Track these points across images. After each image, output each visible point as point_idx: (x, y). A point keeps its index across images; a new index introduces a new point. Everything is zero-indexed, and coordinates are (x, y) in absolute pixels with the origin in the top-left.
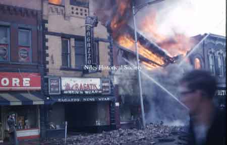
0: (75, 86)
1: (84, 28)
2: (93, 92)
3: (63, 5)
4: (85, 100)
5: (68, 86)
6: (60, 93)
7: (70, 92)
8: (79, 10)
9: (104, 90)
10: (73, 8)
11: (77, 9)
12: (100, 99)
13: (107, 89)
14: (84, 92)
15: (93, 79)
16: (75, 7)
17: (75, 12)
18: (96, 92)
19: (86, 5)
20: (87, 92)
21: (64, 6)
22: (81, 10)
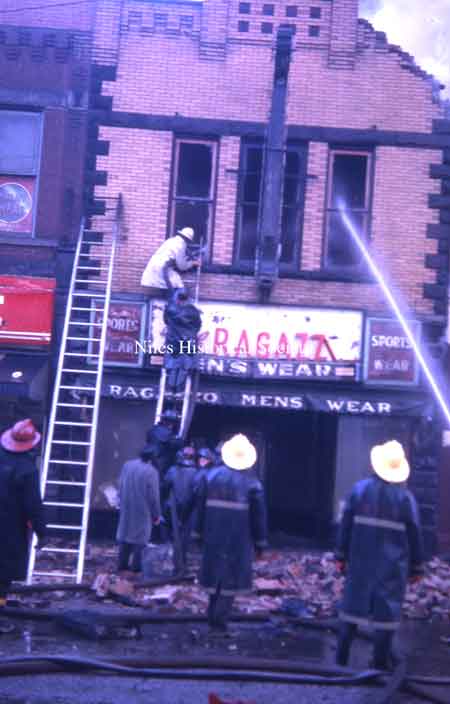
2: (303, 368)
4: (248, 399)
6: (140, 362)
9: (377, 365)
10: (246, 8)
11: (269, 10)
12: (335, 406)
13: (401, 366)
17: (257, 21)
18: (323, 370)
20: (267, 370)
21: (199, 4)
22: (292, 11)
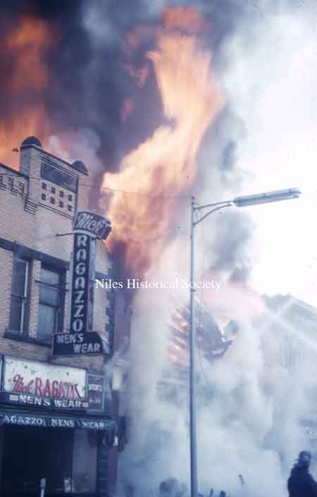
0: (33, 386)
1: (71, 239)
3: (26, 173)
4: (54, 421)
5: (18, 381)
7: (23, 398)
8: (57, 192)
9: (91, 400)
10: (44, 186)
11: (53, 191)
12: (85, 424)
14: (52, 402)
16: (50, 185)
17: (49, 195)
18: (78, 404)
19: (72, 186)
20: (58, 403)
21: (27, 178)
22: (62, 194)
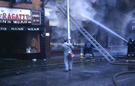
2: (22, 22)
9: (34, 20)
12: (29, 29)
13: (38, 21)
14: (12, 22)
15: (22, 10)
